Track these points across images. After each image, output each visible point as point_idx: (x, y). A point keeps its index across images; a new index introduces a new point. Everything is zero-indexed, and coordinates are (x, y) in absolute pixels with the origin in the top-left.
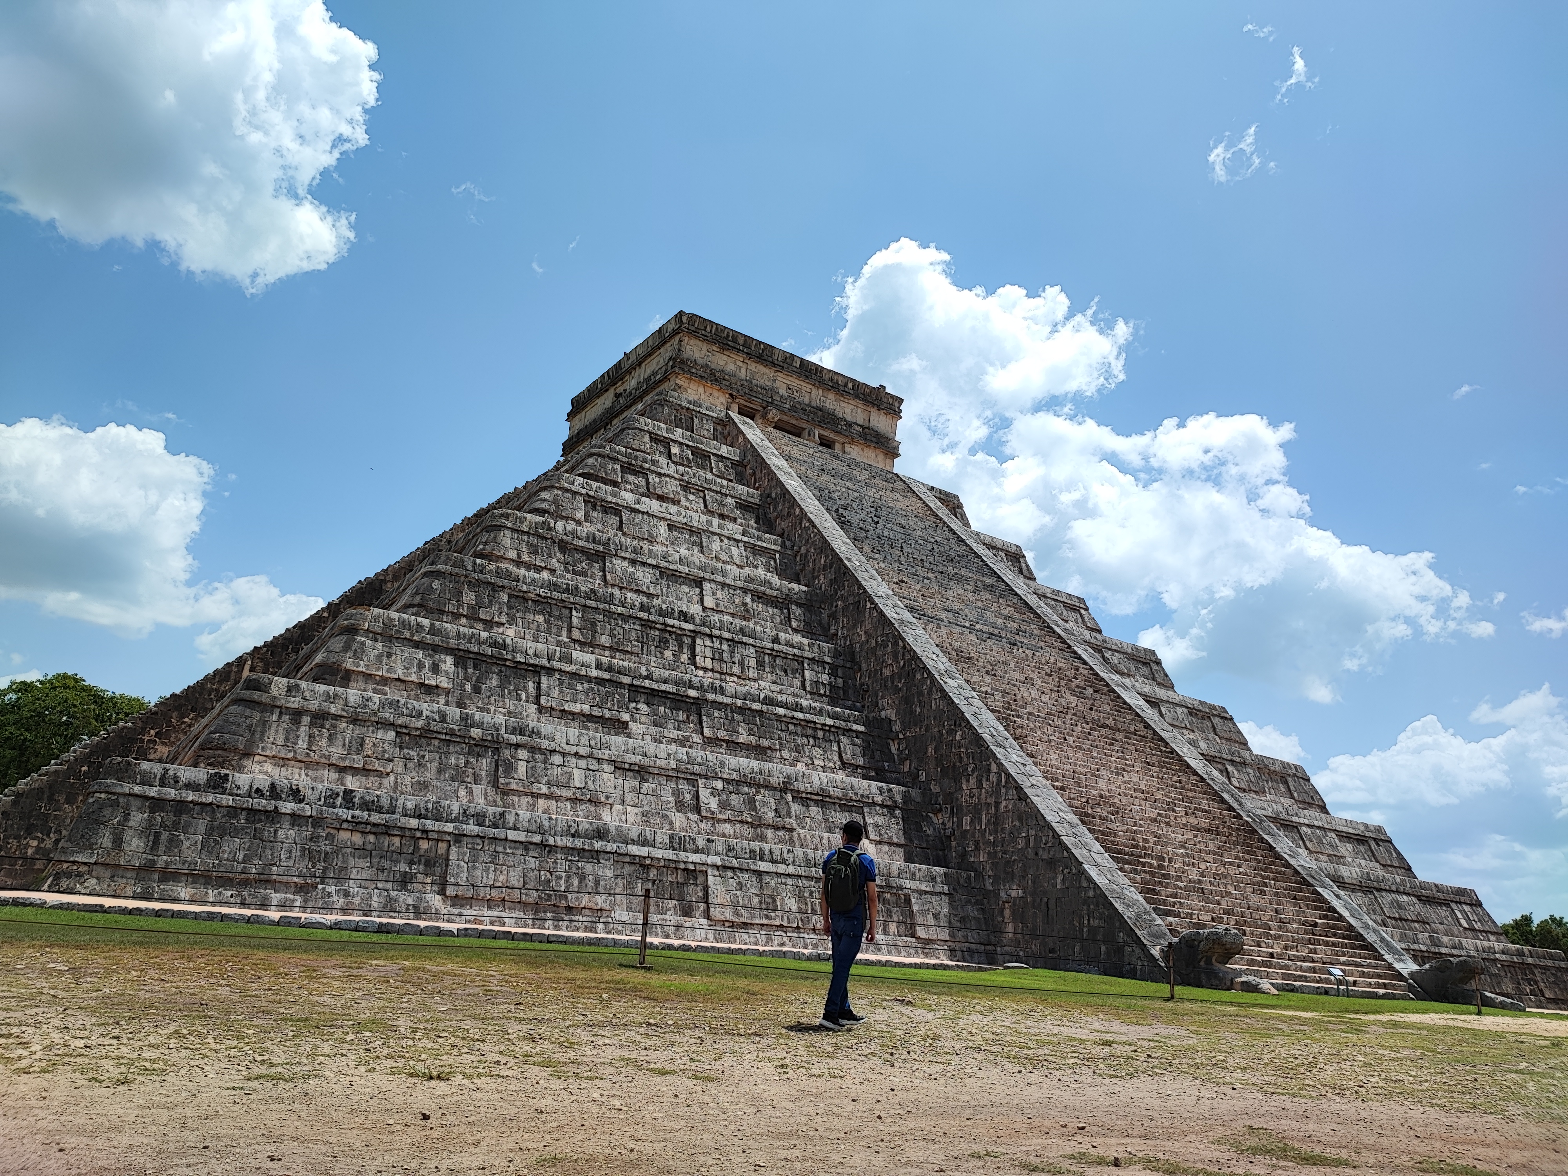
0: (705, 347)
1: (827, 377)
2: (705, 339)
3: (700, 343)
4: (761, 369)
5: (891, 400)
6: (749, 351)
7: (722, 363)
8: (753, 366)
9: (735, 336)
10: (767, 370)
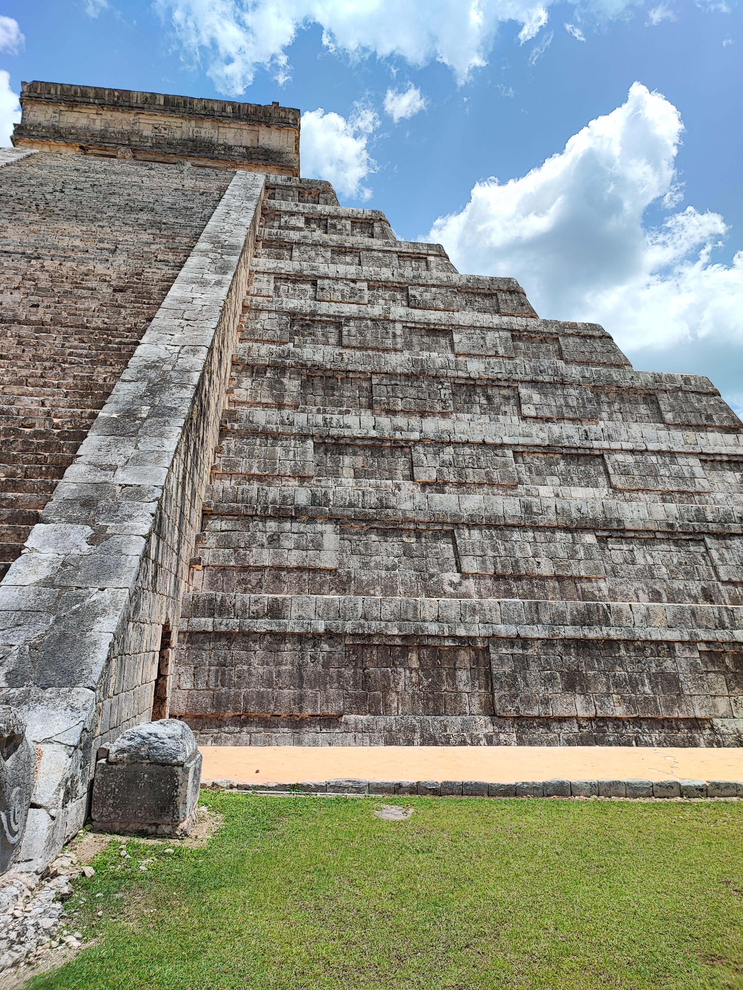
0: (50, 109)
1: (198, 106)
2: (49, 101)
3: (44, 107)
4: (118, 115)
5: (283, 114)
6: (101, 101)
7: (71, 120)
8: (108, 115)
9: (84, 91)
10: (126, 116)
